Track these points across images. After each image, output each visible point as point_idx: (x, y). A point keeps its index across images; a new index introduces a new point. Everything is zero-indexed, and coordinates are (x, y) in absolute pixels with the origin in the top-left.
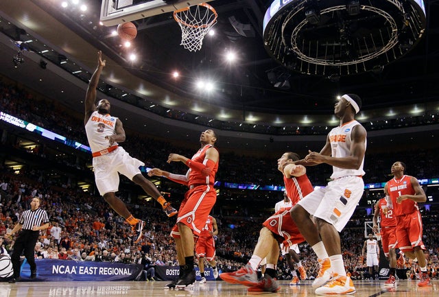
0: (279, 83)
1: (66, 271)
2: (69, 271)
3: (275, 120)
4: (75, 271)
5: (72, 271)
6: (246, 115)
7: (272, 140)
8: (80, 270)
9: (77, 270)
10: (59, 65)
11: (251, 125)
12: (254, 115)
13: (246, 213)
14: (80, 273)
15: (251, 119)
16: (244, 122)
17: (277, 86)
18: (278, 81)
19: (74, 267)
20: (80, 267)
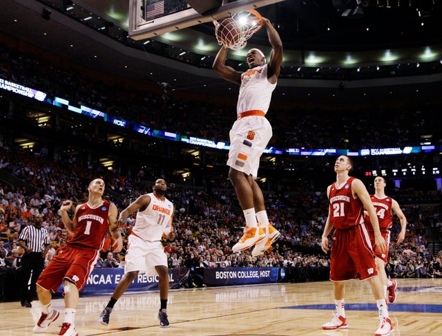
0: (349, 11)
1: (101, 281)
2: (103, 281)
3: (344, 58)
4: (110, 281)
5: (107, 281)
6: (305, 55)
7: (341, 88)
8: (116, 279)
9: (113, 279)
10: (65, 12)
11: (313, 69)
12: (318, 54)
13: (313, 187)
14: (116, 282)
15: (313, 60)
16: (303, 66)
17: (345, 14)
18: (347, 9)
19: (109, 276)
20: (117, 276)
